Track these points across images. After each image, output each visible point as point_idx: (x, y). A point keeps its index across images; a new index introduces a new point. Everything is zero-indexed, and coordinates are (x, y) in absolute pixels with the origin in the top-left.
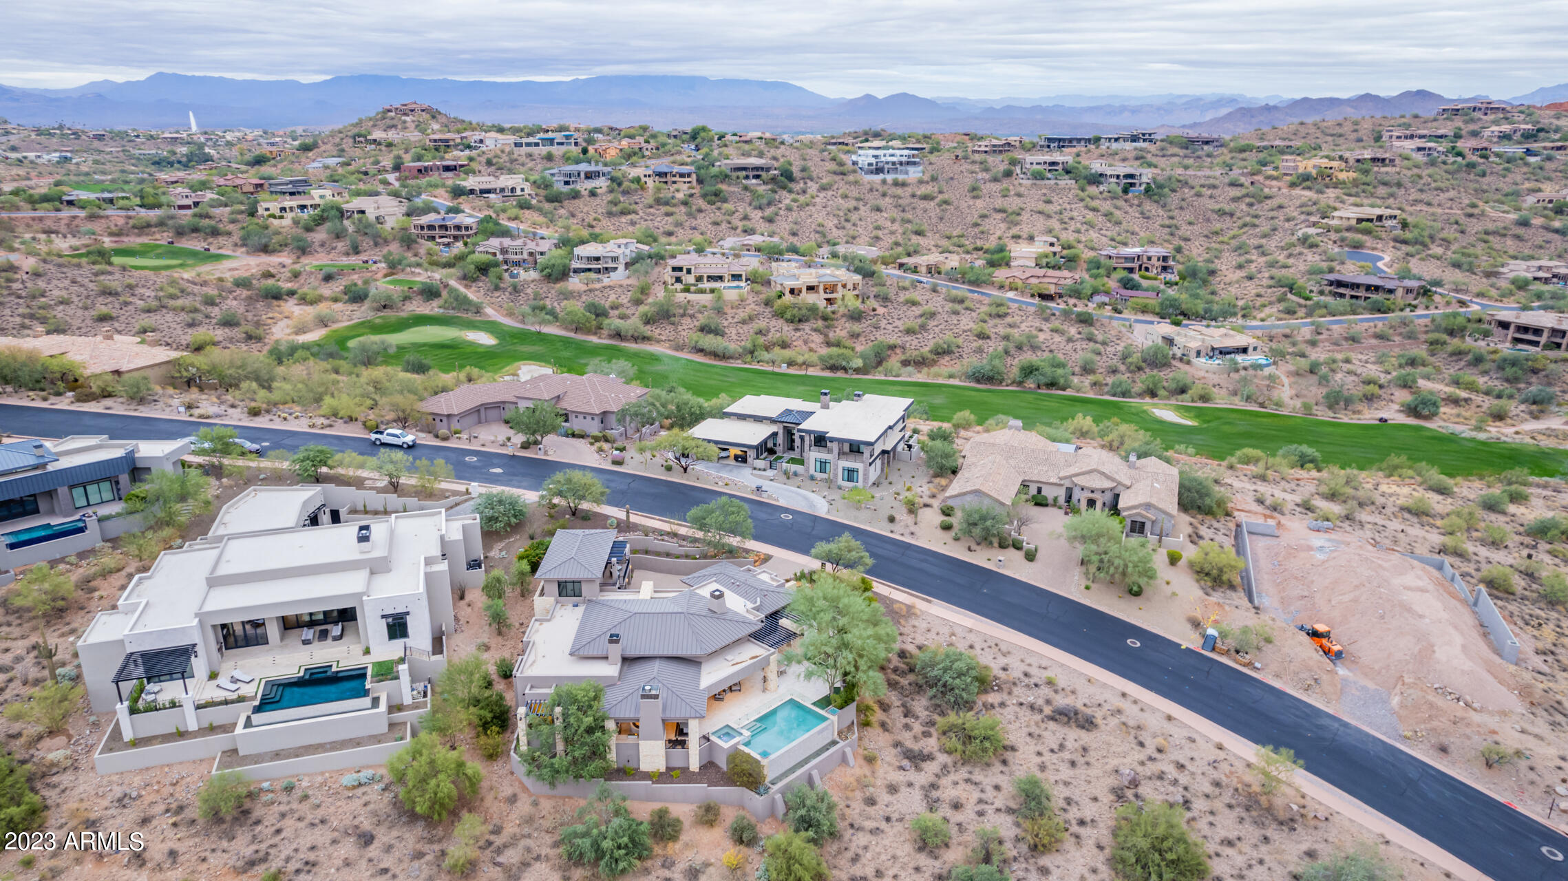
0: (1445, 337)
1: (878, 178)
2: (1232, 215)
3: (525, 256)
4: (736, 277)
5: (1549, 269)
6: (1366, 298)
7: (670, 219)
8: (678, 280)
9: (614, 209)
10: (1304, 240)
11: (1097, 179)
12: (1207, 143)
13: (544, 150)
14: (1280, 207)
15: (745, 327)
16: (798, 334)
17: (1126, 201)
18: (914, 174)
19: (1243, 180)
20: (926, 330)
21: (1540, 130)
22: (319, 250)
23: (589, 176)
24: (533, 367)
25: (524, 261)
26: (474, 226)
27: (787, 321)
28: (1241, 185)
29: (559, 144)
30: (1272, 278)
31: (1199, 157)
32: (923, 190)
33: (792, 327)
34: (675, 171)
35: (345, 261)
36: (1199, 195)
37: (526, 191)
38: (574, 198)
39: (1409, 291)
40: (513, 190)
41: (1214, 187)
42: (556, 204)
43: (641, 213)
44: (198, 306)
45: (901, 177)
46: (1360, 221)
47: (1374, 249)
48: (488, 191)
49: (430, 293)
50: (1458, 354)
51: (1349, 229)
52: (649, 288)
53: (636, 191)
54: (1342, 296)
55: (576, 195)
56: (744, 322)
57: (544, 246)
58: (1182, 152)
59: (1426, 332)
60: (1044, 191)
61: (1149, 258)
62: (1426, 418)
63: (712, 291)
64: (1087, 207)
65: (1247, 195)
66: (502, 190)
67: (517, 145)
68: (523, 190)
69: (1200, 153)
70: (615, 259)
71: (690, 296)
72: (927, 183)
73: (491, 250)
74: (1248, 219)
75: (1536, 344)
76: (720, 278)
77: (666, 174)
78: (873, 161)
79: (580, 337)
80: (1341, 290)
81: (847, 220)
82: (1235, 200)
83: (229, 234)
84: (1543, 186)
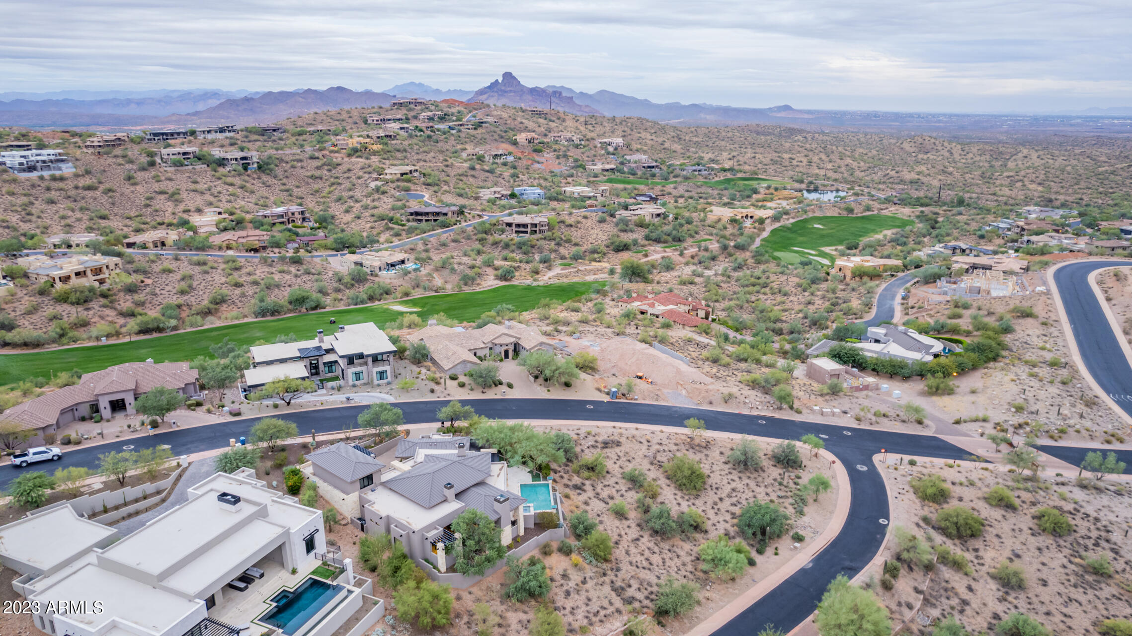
0: (484, 236)
1: (34, 175)
2: (321, 178)
5: (499, 192)
6: (435, 220)
10: (377, 190)
11: (222, 162)
12: (274, 130)
14: (349, 170)
16: (91, 312)
17: (248, 176)
18: (67, 169)
19: (316, 154)
20: (194, 289)
21: (445, 115)
27: (72, 304)
28: (318, 158)
30: (373, 216)
31: (274, 141)
32: (82, 182)
33: (80, 309)
36: (293, 167)
39: (454, 213)
41: (301, 161)
45: (57, 173)
46: (402, 175)
47: (417, 190)
50: (495, 244)
51: (398, 180)
54: (420, 221)
56: (30, 313)
58: (261, 138)
59: (475, 234)
60: (187, 175)
61: (293, 214)
62: (509, 280)
64: (225, 183)
65: (324, 164)
69: (273, 138)
72: (83, 176)
74: (332, 180)
75: (526, 232)
78: (23, 160)
80: (419, 217)
81: (29, 214)
82: (318, 168)
84: (467, 146)
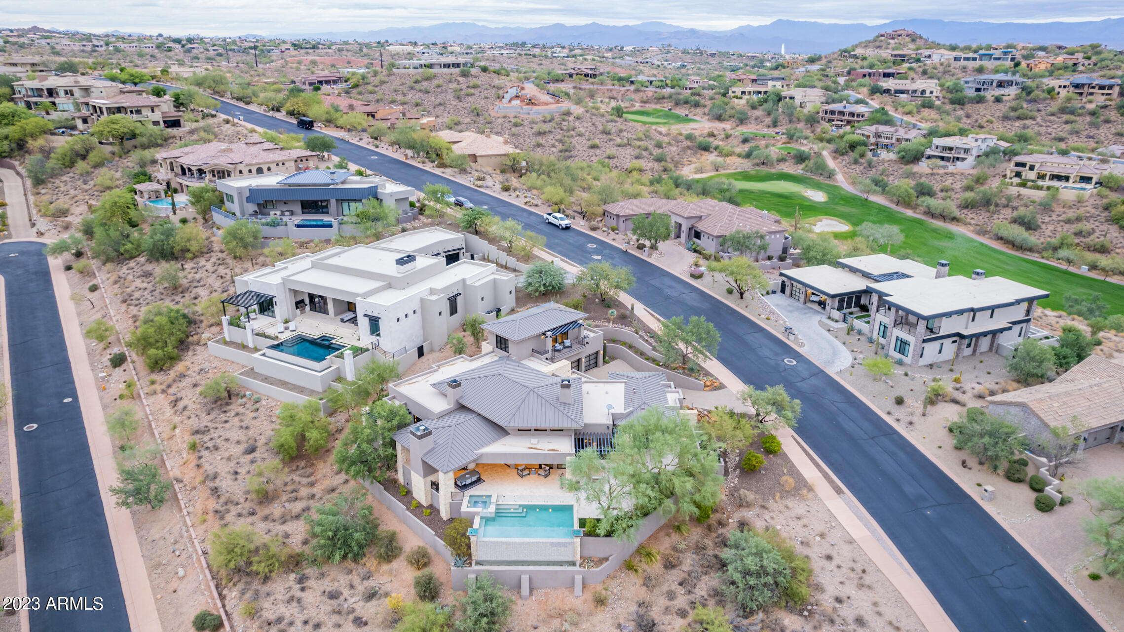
3: (894, 141)
4: (1086, 179)
7: (1068, 127)
8: (1018, 175)
9: (1012, 114)
13: (978, 63)
15: (1067, 226)
22: (753, 122)
23: (1000, 84)
24: (834, 222)
25: (892, 144)
26: (866, 115)
29: (996, 59)
34: (1095, 83)
35: (765, 131)
37: (935, 94)
38: (978, 102)
40: (923, 92)
42: (957, 106)
43: (1039, 120)
44: (650, 147)
48: (902, 92)
49: (801, 158)
52: (986, 179)
53: (1044, 99)
55: (980, 100)
56: (1068, 221)
57: (912, 134)
63: (1048, 188)
66: (915, 91)
67: (956, 59)
68: (931, 92)
70: (967, 151)
71: (1023, 191)
73: (866, 133)
76: (1067, 179)
77: (1083, 85)
79: (899, 209)
83: (705, 106)
